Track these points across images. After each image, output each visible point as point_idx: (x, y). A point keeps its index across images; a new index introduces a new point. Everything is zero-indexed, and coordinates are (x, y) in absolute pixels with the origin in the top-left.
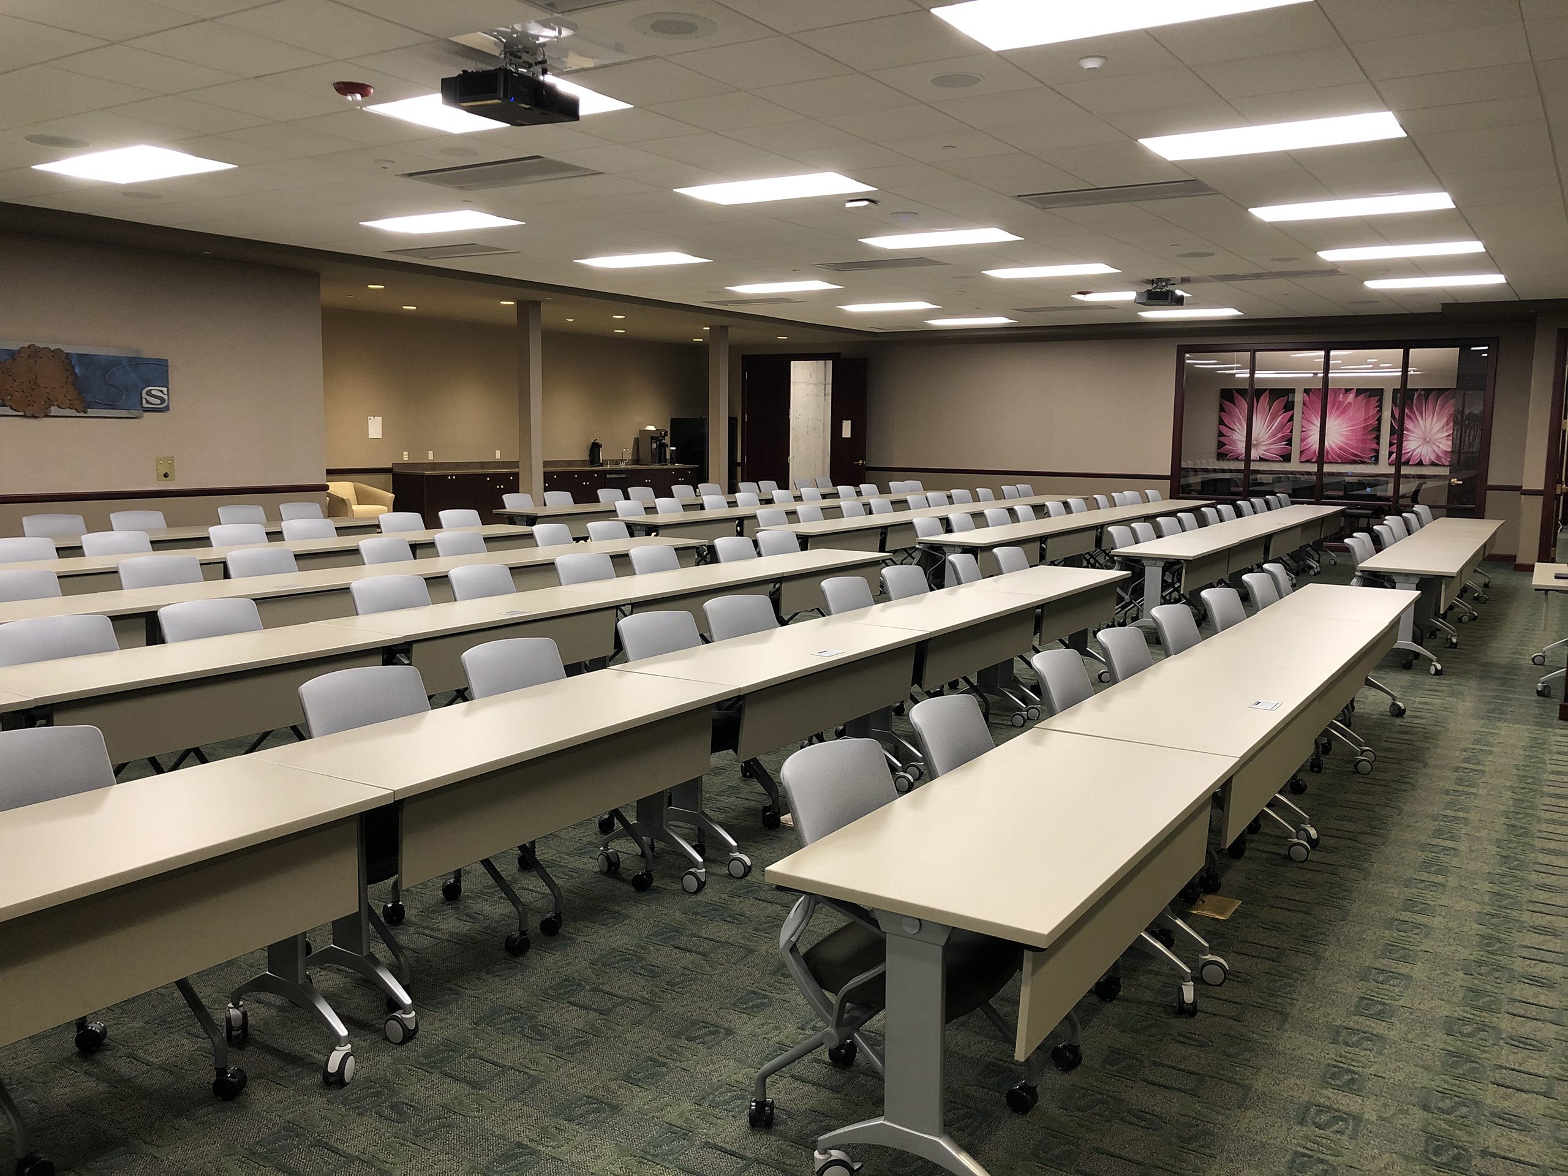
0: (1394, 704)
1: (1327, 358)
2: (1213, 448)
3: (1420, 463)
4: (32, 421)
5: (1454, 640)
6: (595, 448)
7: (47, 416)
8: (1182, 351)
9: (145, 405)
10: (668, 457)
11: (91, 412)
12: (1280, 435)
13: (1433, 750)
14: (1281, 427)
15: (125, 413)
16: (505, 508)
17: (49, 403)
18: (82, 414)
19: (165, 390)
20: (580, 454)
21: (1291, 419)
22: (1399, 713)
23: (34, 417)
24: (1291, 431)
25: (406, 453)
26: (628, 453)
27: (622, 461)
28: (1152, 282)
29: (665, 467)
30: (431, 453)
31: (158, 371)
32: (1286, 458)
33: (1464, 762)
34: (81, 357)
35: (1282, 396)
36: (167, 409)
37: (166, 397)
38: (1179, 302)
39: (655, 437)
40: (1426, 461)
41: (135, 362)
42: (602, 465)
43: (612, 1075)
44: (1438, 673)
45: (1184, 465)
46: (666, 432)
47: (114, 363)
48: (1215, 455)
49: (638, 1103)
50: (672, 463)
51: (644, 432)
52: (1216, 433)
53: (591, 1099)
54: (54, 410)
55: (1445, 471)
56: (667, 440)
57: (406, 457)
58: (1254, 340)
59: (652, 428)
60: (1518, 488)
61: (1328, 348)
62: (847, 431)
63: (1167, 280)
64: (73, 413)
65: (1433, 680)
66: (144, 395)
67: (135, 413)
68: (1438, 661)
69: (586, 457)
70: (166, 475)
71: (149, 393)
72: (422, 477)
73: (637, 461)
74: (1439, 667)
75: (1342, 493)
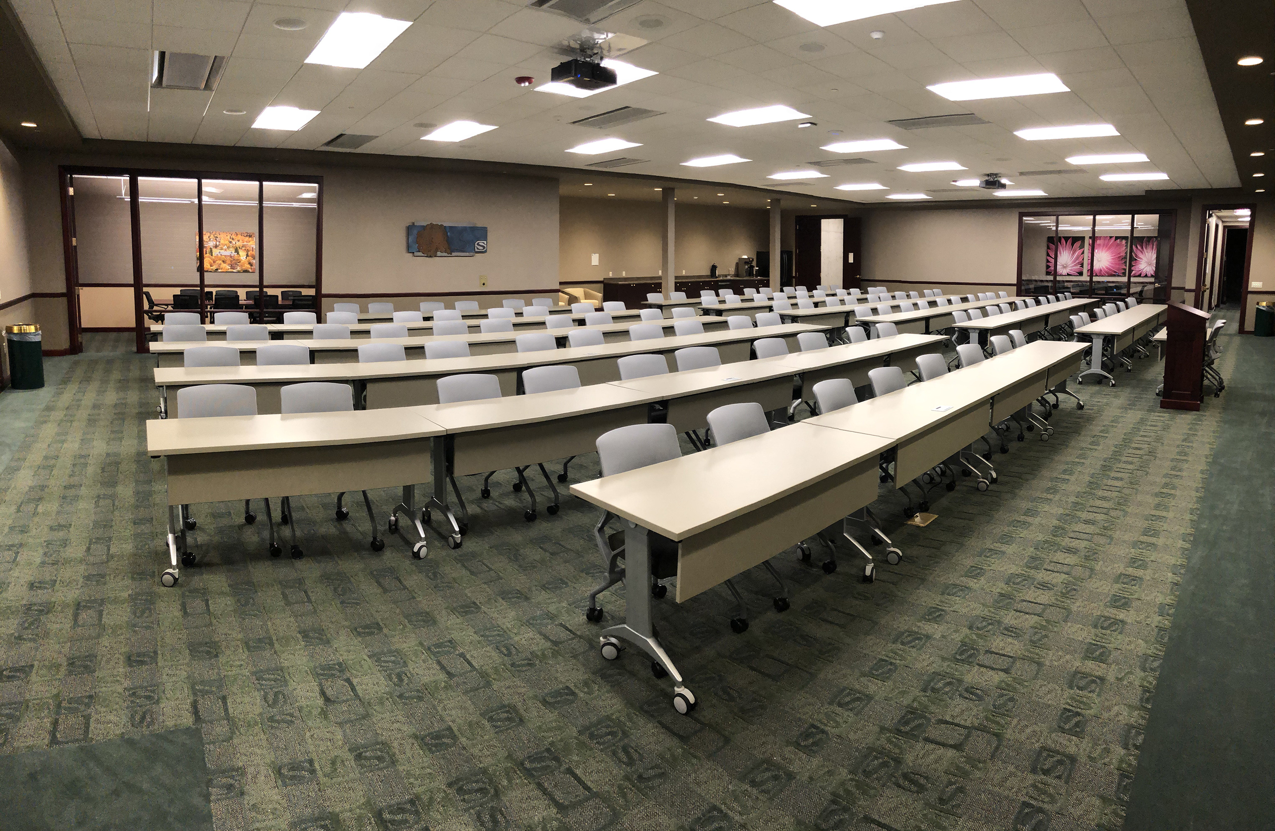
0: (1078, 403)
1: (1094, 220)
2: (1044, 269)
3: (1146, 276)
4: (430, 259)
5: (1129, 368)
6: (714, 268)
7: (436, 256)
8: (1022, 215)
9: (476, 250)
10: (754, 273)
11: (454, 254)
12: (1077, 262)
13: (1088, 426)
14: (1077, 258)
15: (467, 254)
16: (647, 301)
17: (437, 251)
18: (450, 255)
19: (485, 242)
20: (706, 272)
21: (1083, 253)
22: (1081, 407)
23: (431, 257)
24: (1083, 260)
25: (611, 273)
26: (732, 270)
27: (729, 275)
28: (988, 175)
29: (752, 279)
30: (624, 272)
31: (481, 233)
32: (1081, 274)
33: (1100, 432)
34: (451, 227)
35: (1075, 240)
36: (486, 252)
37: (485, 246)
38: (1003, 186)
39: (748, 262)
40: (1149, 275)
41: (473, 229)
42: (717, 278)
43: (536, 583)
44: (1113, 385)
45: (1024, 278)
46: (753, 259)
47: (464, 229)
48: (1045, 273)
49: (540, 598)
50: (757, 277)
51: (740, 259)
52: (1045, 262)
53: (519, 592)
54: (439, 254)
55: (1152, 280)
56: (754, 263)
57: (611, 275)
58: (1058, 209)
59: (746, 257)
60: (1183, 288)
61: (1094, 215)
62: (851, 260)
63: (996, 175)
64: (446, 254)
65: (1110, 389)
66: (476, 245)
67: (471, 254)
68: (1113, 379)
69: (709, 273)
70: (484, 284)
71: (478, 244)
72: (617, 285)
73: (737, 275)
74: (1114, 382)
75: (1104, 292)
